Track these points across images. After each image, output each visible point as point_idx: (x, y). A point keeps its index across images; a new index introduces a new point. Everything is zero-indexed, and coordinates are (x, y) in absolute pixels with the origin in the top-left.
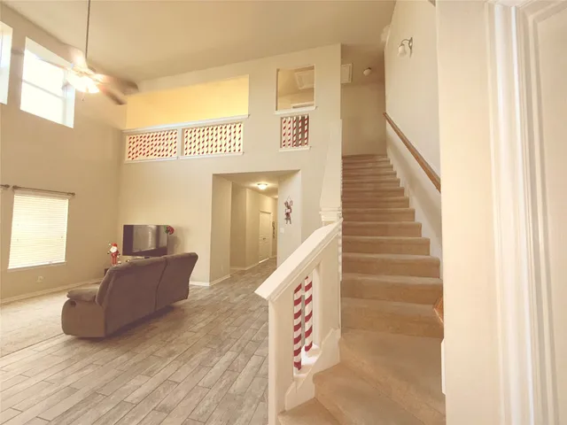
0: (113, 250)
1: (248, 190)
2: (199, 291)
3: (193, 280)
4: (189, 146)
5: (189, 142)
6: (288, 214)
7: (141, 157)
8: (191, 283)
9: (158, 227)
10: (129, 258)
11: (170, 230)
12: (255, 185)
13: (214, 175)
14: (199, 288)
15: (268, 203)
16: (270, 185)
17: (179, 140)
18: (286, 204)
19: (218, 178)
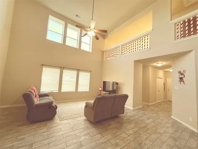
0: (100, 89)
1: (150, 68)
2: (129, 111)
3: (126, 105)
4: (124, 51)
5: (124, 49)
6: (181, 78)
7: (108, 58)
8: (125, 106)
9: (113, 82)
10: (105, 92)
11: (117, 84)
12: (155, 64)
13: (135, 61)
14: (129, 109)
15: (161, 73)
16: (164, 63)
17: (120, 50)
18: (180, 72)
19: (137, 62)
